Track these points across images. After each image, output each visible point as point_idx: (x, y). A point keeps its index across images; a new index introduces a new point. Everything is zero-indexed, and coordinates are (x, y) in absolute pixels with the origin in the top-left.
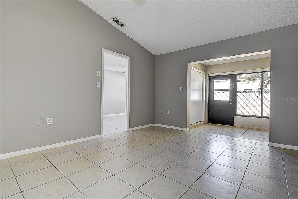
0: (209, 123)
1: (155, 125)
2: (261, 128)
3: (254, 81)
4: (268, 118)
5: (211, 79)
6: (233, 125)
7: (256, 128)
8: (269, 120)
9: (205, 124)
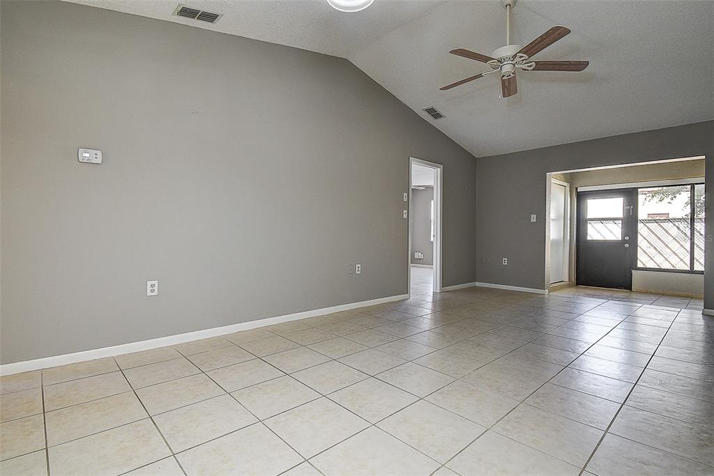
0: (577, 285)
1: (478, 284)
2: (690, 294)
3: (675, 197)
4: (702, 273)
5: (581, 197)
6: (631, 289)
7: (679, 293)
8: (702, 277)
9: (569, 286)
